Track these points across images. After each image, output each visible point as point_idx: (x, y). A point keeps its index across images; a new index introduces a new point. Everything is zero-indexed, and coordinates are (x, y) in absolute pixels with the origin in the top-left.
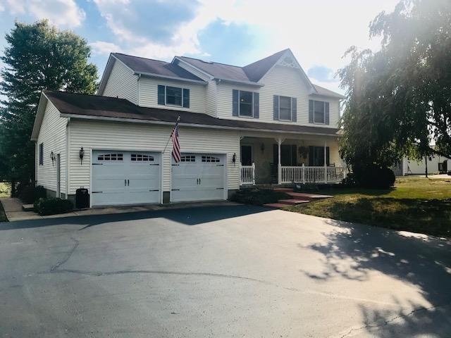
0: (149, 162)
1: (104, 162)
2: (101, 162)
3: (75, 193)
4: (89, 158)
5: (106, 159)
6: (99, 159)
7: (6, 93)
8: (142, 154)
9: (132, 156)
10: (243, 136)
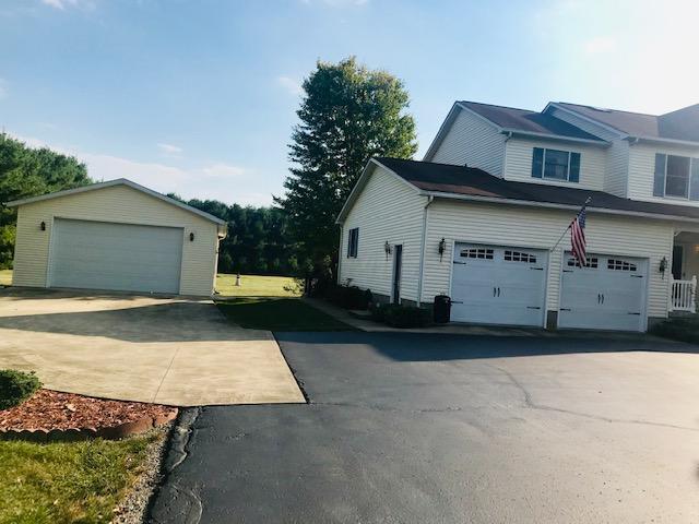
0: (529, 265)
1: (468, 260)
2: (464, 260)
3: (433, 301)
4: (451, 253)
5: (472, 256)
6: (462, 255)
7: (299, 159)
8: (521, 252)
9: (507, 253)
10: (680, 230)
